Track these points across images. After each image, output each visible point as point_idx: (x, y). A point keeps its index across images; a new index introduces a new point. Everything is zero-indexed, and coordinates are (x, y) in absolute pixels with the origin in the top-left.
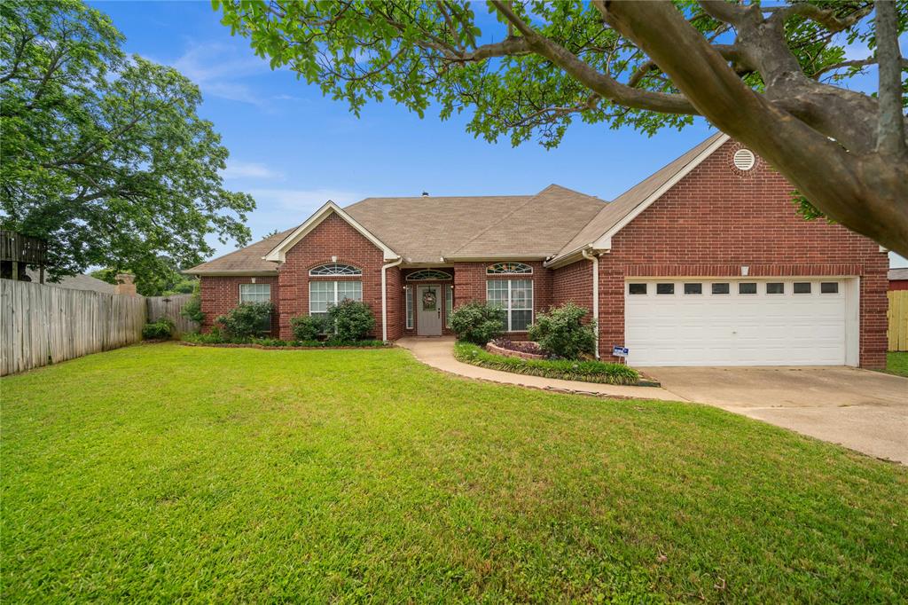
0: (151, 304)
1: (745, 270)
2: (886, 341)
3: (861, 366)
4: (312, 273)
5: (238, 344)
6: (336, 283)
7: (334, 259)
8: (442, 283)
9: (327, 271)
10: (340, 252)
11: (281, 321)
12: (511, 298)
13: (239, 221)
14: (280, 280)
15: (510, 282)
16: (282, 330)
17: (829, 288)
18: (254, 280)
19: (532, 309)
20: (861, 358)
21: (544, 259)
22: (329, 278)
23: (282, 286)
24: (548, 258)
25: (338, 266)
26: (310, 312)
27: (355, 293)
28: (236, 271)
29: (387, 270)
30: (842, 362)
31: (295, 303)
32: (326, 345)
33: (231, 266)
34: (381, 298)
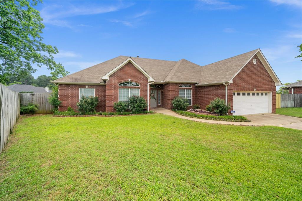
0: (22, 96)
1: (255, 89)
2: (275, 107)
3: (272, 113)
4: (120, 85)
5: (89, 115)
6: (129, 89)
7: (130, 80)
8: (157, 89)
9: (126, 84)
10: (132, 77)
11: (107, 104)
12: (186, 95)
13: (50, 58)
14: (107, 87)
15: (185, 90)
16: (107, 108)
17: (266, 94)
18: (87, 87)
19: (191, 99)
20: (272, 111)
21: (196, 83)
22: (127, 87)
23: (107, 90)
24: (197, 83)
25: (130, 82)
26: (119, 100)
27: (137, 93)
28: (80, 82)
29: (149, 85)
30: (268, 112)
31: (113, 97)
32: (132, 114)
33: (76, 80)
34: (147, 95)
